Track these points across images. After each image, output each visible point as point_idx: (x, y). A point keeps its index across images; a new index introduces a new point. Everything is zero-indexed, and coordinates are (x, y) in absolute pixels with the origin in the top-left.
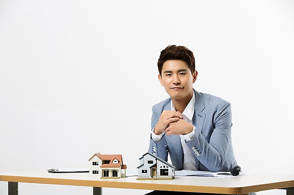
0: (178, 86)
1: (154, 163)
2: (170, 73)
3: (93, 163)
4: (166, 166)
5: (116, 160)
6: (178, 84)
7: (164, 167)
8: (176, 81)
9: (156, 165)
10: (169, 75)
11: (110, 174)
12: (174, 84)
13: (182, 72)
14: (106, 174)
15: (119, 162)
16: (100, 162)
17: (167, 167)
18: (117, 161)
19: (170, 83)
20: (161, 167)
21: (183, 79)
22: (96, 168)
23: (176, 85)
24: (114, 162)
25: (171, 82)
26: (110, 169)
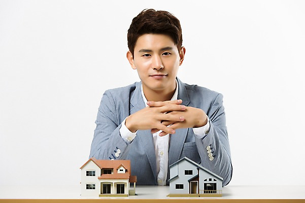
0: (160, 73)
1: (195, 174)
2: (148, 54)
3: (87, 172)
4: (213, 178)
5: (122, 168)
6: (161, 70)
7: (210, 180)
8: (158, 65)
9: (197, 178)
10: (147, 55)
11: (113, 190)
12: (155, 69)
13: (165, 52)
14: (106, 189)
15: (126, 171)
16: (98, 172)
17: (215, 180)
18: (124, 170)
19: (148, 68)
20: (206, 180)
21: (167, 62)
22: (91, 180)
23: (158, 71)
24: (119, 172)
25: (150, 66)
26: (114, 181)
